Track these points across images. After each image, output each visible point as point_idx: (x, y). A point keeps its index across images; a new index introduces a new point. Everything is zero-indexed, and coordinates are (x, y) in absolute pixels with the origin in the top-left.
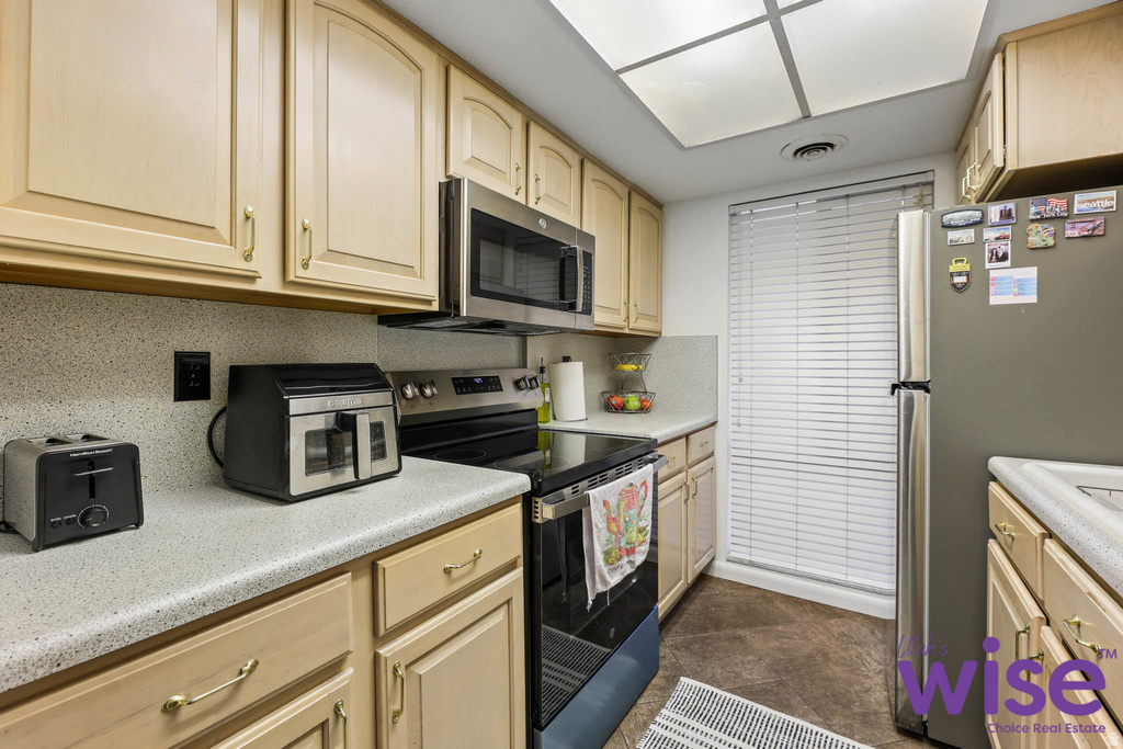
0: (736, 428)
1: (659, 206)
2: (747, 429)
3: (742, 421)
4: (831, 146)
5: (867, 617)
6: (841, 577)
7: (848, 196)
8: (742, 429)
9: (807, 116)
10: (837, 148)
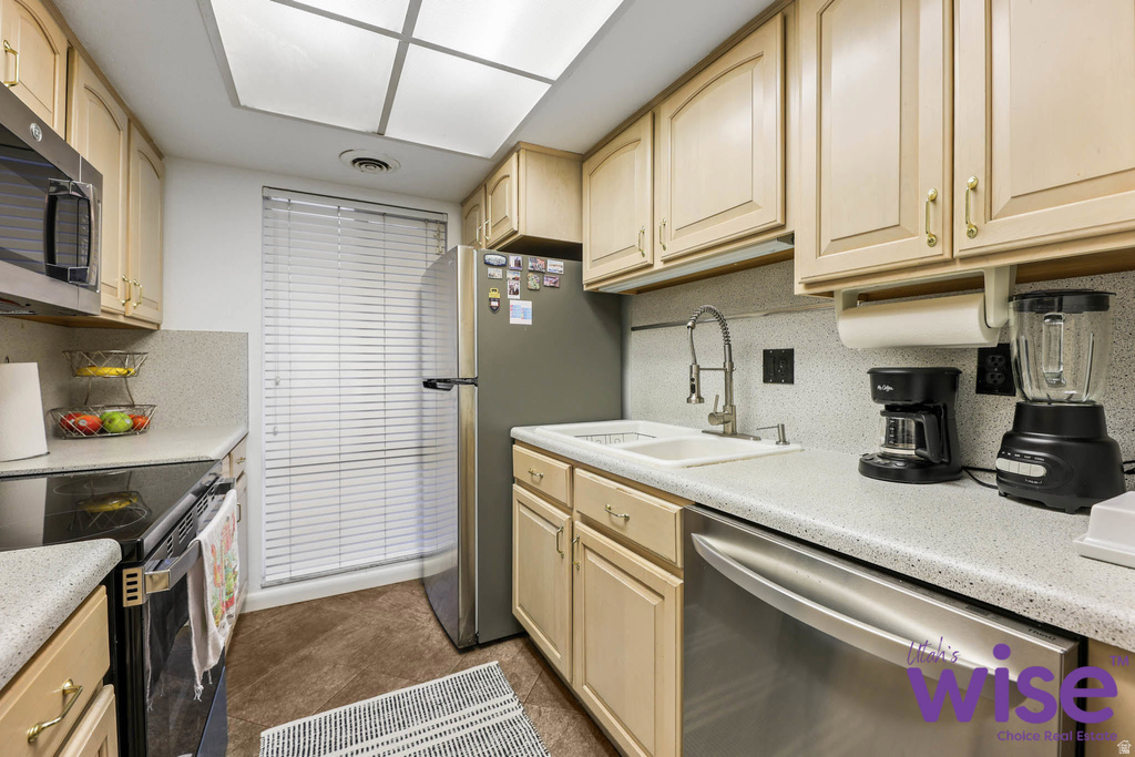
0: (271, 438)
1: (160, 155)
2: (286, 437)
3: (280, 428)
4: (386, 166)
5: (403, 583)
6: (382, 558)
7: (384, 214)
8: (278, 437)
9: (380, 134)
10: (390, 170)
